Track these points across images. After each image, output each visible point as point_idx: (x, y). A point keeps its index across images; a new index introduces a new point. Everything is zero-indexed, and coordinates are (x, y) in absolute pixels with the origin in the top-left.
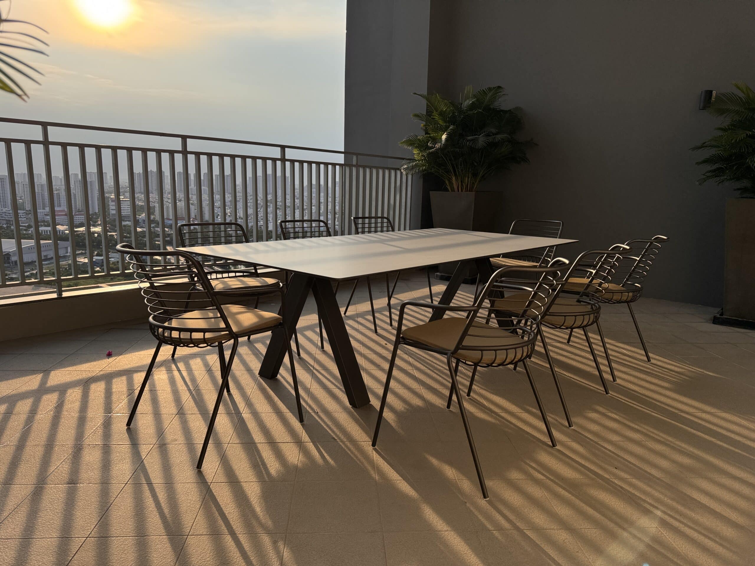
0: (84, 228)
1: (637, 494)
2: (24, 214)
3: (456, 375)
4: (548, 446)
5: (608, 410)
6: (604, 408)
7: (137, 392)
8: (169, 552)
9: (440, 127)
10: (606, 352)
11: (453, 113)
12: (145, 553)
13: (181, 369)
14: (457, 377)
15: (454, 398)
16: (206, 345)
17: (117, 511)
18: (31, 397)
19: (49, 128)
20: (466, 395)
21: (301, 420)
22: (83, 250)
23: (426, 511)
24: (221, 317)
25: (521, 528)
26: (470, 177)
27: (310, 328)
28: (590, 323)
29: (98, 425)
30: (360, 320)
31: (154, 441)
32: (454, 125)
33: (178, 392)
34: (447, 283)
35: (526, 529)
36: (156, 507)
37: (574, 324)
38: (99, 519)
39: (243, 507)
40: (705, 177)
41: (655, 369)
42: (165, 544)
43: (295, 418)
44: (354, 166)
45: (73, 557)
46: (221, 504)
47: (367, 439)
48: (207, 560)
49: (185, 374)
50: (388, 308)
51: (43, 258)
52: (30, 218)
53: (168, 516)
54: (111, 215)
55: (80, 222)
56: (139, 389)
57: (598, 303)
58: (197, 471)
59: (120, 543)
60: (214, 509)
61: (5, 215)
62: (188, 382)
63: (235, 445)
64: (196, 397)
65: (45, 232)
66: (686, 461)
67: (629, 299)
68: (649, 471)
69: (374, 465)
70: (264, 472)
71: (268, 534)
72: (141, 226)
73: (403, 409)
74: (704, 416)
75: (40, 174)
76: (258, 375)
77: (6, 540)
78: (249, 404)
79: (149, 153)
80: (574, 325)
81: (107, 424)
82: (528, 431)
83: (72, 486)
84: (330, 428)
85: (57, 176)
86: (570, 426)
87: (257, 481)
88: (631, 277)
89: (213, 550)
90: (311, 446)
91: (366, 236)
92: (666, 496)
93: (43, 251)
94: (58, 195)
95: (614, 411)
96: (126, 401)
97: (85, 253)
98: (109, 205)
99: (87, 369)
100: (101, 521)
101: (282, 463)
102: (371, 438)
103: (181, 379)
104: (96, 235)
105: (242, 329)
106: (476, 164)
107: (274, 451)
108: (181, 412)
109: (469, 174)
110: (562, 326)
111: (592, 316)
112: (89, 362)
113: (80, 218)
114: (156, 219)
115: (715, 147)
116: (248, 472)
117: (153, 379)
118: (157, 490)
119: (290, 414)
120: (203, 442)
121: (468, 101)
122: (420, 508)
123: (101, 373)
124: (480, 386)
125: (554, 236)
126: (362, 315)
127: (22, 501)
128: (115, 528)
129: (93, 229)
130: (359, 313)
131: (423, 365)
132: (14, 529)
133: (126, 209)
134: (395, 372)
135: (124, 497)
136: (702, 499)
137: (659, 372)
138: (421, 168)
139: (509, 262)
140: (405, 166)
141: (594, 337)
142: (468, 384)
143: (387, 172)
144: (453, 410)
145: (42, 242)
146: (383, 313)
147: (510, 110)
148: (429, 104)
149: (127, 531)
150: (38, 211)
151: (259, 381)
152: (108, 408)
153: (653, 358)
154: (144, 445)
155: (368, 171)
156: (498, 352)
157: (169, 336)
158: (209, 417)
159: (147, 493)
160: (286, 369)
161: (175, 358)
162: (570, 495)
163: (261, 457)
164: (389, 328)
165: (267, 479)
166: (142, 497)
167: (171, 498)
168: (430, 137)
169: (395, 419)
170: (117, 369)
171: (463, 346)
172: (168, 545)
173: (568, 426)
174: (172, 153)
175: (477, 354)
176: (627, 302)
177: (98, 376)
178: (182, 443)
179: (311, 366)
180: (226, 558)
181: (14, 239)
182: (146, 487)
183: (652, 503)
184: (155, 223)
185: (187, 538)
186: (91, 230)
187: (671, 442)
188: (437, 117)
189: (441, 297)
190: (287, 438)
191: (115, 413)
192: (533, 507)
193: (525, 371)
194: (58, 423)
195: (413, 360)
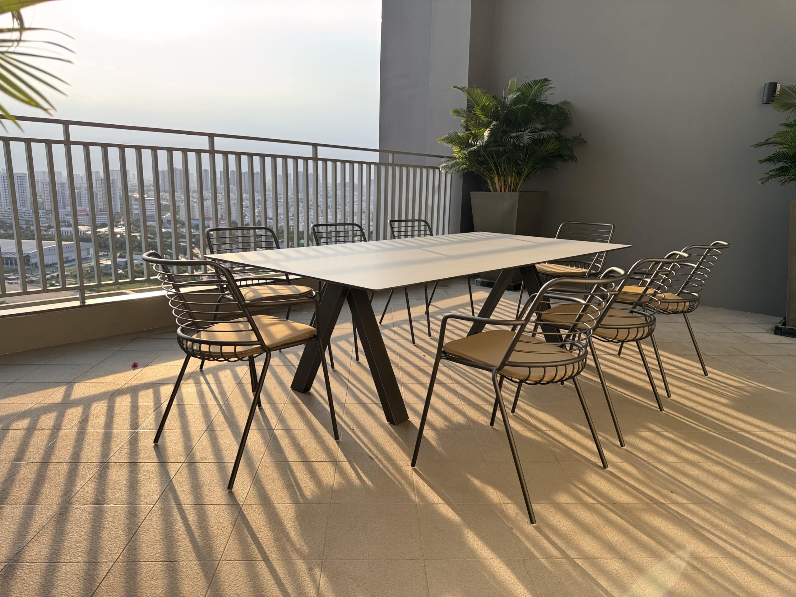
0: (108, 228)
1: (696, 520)
2: (44, 214)
3: (501, 390)
4: (599, 467)
5: (663, 428)
6: (659, 426)
7: (164, 407)
8: (200, 579)
9: (482, 122)
10: (660, 366)
11: (497, 108)
12: (175, 580)
13: (210, 382)
14: (502, 392)
15: (499, 414)
16: (237, 359)
17: (145, 534)
18: (55, 411)
19: (71, 126)
20: (510, 411)
21: (336, 438)
22: (105, 252)
23: (470, 538)
24: (253, 330)
25: (571, 556)
26: (514, 176)
27: (344, 338)
28: (644, 336)
29: (125, 441)
30: (396, 329)
31: (183, 459)
32: (497, 120)
33: (207, 407)
34: (490, 290)
35: (576, 557)
36: (187, 530)
37: (627, 337)
38: (127, 542)
39: (276, 531)
40: (767, 176)
41: (713, 384)
42: (196, 570)
43: (329, 435)
44: (390, 165)
45: (101, 582)
46: (253, 527)
47: (406, 458)
48: (240, 588)
49: (214, 387)
50: (426, 316)
51: (64, 260)
52: (50, 218)
53: (199, 540)
54: (134, 215)
55: (102, 222)
56: (167, 403)
57: (653, 314)
58: (227, 491)
59: (150, 569)
60: (247, 533)
61: (25, 215)
62: (217, 396)
63: (267, 464)
64: (226, 412)
65: (65, 233)
66: (747, 484)
67: (686, 309)
68: (708, 496)
69: (414, 487)
70: (298, 494)
71: (304, 560)
72: (165, 226)
73: (443, 426)
74: (766, 435)
75: (61, 172)
76: (291, 389)
77: (32, 564)
78: (282, 420)
79: (174, 152)
80: (627, 339)
81: (134, 440)
82: (577, 451)
83: (98, 507)
84: (367, 446)
85: (78, 174)
86: (622, 446)
87: (290, 502)
88: (688, 285)
89: (246, 576)
90: (347, 466)
91: (403, 240)
92: (726, 522)
93: (65, 252)
94: (79, 194)
95: (669, 430)
96: (152, 416)
97: (108, 255)
98: (132, 205)
99: (112, 382)
100: (130, 544)
101: (316, 484)
102: (410, 458)
103: (210, 392)
104: (118, 236)
105: (275, 342)
106: (520, 162)
107: (309, 470)
108: (210, 429)
109: (512, 173)
110: (614, 339)
111: (647, 329)
112: (114, 374)
113: (103, 218)
114: (181, 219)
115: (779, 144)
116: (281, 493)
117: (181, 393)
118: (187, 512)
119: (325, 430)
120: (234, 461)
121: (511, 95)
122: (463, 534)
123: (127, 385)
124: (525, 401)
125: (603, 240)
126: (398, 324)
127: (47, 522)
128: (144, 552)
129: (116, 230)
130: (395, 322)
131: (464, 378)
132: (40, 552)
133: (151, 209)
134: (437, 388)
135: (152, 518)
136: (765, 527)
137: (717, 387)
138: (461, 167)
139: (556, 268)
140: (444, 165)
141: (647, 349)
142: (513, 399)
143: (425, 171)
144: (497, 428)
145: (64, 243)
146: (421, 321)
147: (557, 105)
148: (470, 99)
149: (156, 555)
150: (59, 211)
151: (292, 395)
152: (135, 424)
153: (710, 372)
154: (173, 464)
155: (405, 170)
156: (547, 368)
157: (198, 349)
158: (240, 433)
159: (177, 515)
160: (320, 382)
161: (203, 369)
162: (623, 521)
163: (294, 477)
164: (427, 338)
165: (301, 500)
166: (171, 519)
167: (201, 521)
168: (471, 134)
169: (435, 437)
170: (143, 382)
171: (509, 362)
172: (199, 571)
173: (620, 446)
174: (198, 152)
175: (524, 371)
176: (683, 312)
177: (123, 389)
178: (212, 461)
179: (346, 379)
180: (259, 586)
181: (34, 240)
182: (175, 509)
183: (712, 531)
184: (180, 223)
185: (218, 564)
186: (115, 230)
187: (731, 463)
188: (478, 112)
189: (483, 304)
190: (322, 456)
191: (142, 429)
192: (584, 533)
193: (574, 386)
194: (83, 439)
195: (453, 373)
